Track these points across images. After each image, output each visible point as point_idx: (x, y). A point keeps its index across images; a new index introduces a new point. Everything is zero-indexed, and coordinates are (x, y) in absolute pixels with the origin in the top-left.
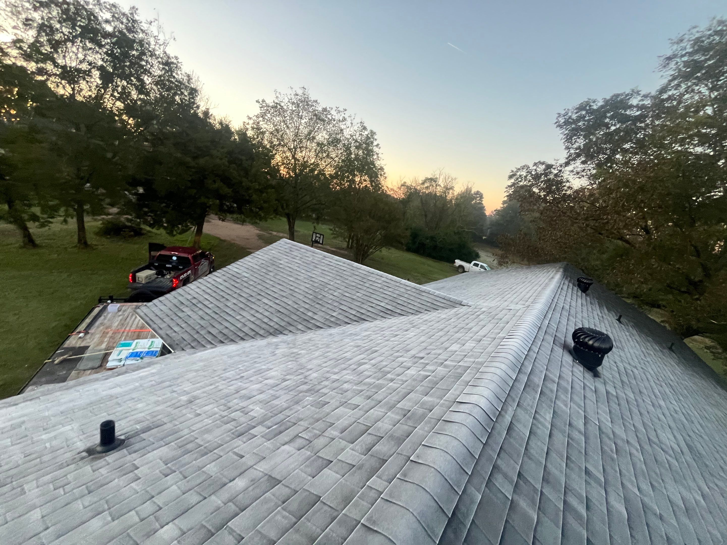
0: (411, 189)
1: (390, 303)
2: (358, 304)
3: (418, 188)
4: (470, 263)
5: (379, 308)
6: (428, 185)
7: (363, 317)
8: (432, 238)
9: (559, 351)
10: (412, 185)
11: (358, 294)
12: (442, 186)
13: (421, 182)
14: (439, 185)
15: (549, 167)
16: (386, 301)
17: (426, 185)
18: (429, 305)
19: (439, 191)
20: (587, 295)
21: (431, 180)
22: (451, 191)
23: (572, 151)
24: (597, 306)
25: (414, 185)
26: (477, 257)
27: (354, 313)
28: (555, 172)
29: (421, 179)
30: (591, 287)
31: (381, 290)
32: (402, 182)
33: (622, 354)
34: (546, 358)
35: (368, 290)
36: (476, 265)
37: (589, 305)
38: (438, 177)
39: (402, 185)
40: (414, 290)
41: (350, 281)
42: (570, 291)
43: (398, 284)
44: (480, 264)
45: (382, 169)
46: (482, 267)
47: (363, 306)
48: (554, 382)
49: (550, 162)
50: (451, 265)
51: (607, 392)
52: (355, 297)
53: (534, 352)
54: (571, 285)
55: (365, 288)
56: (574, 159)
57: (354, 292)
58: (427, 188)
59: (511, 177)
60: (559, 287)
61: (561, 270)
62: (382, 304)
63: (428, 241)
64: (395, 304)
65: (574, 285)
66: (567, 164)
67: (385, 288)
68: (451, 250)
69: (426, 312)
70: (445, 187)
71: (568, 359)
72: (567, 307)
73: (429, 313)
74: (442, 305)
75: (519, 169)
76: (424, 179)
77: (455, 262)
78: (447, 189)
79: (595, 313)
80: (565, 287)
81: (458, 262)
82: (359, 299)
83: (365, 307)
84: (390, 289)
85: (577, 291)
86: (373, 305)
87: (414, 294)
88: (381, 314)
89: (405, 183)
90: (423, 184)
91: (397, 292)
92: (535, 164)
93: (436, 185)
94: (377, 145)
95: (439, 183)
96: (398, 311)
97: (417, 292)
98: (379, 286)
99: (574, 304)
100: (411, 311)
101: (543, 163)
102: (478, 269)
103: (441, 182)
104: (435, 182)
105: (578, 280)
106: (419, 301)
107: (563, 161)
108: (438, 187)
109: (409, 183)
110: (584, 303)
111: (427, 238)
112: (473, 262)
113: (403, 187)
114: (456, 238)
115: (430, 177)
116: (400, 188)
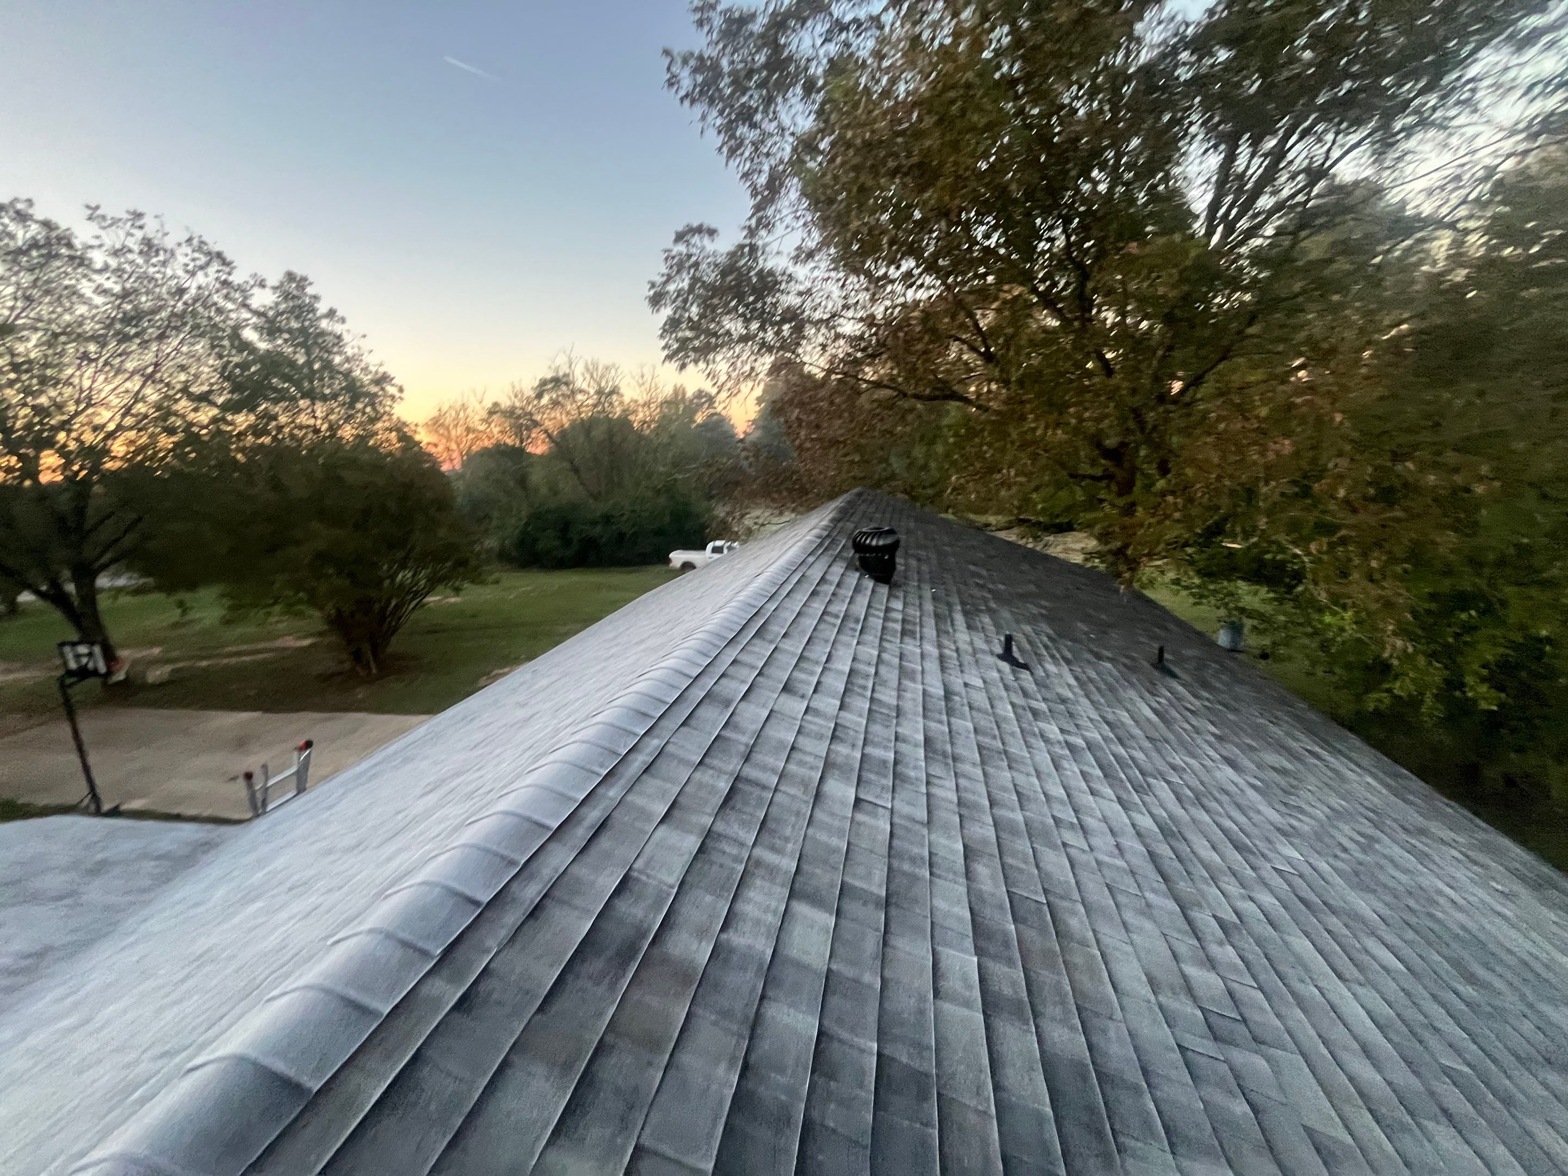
3: (531, 408)
4: (703, 548)
6: (553, 396)
8: (607, 519)
10: (514, 407)
12: (589, 390)
13: (532, 394)
14: (581, 391)
17: (548, 398)
19: (586, 401)
20: (893, 589)
21: (556, 381)
22: (615, 397)
25: (518, 404)
29: (528, 385)
32: (488, 404)
36: (717, 550)
37: (893, 649)
38: (568, 371)
39: (491, 413)
44: (725, 544)
58: (555, 403)
59: (655, 301)
63: (599, 529)
68: (659, 532)
70: (597, 393)
76: (537, 383)
77: (668, 561)
78: (604, 395)
81: (678, 557)
89: (496, 404)
90: (539, 396)
93: (573, 393)
94: (331, 314)
95: (578, 385)
103: (580, 383)
104: (567, 384)
109: (505, 403)
111: (594, 523)
112: (710, 546)
113: (495, 417)
114: (662, 500)
115: (549, 375)
116: (487, 422)
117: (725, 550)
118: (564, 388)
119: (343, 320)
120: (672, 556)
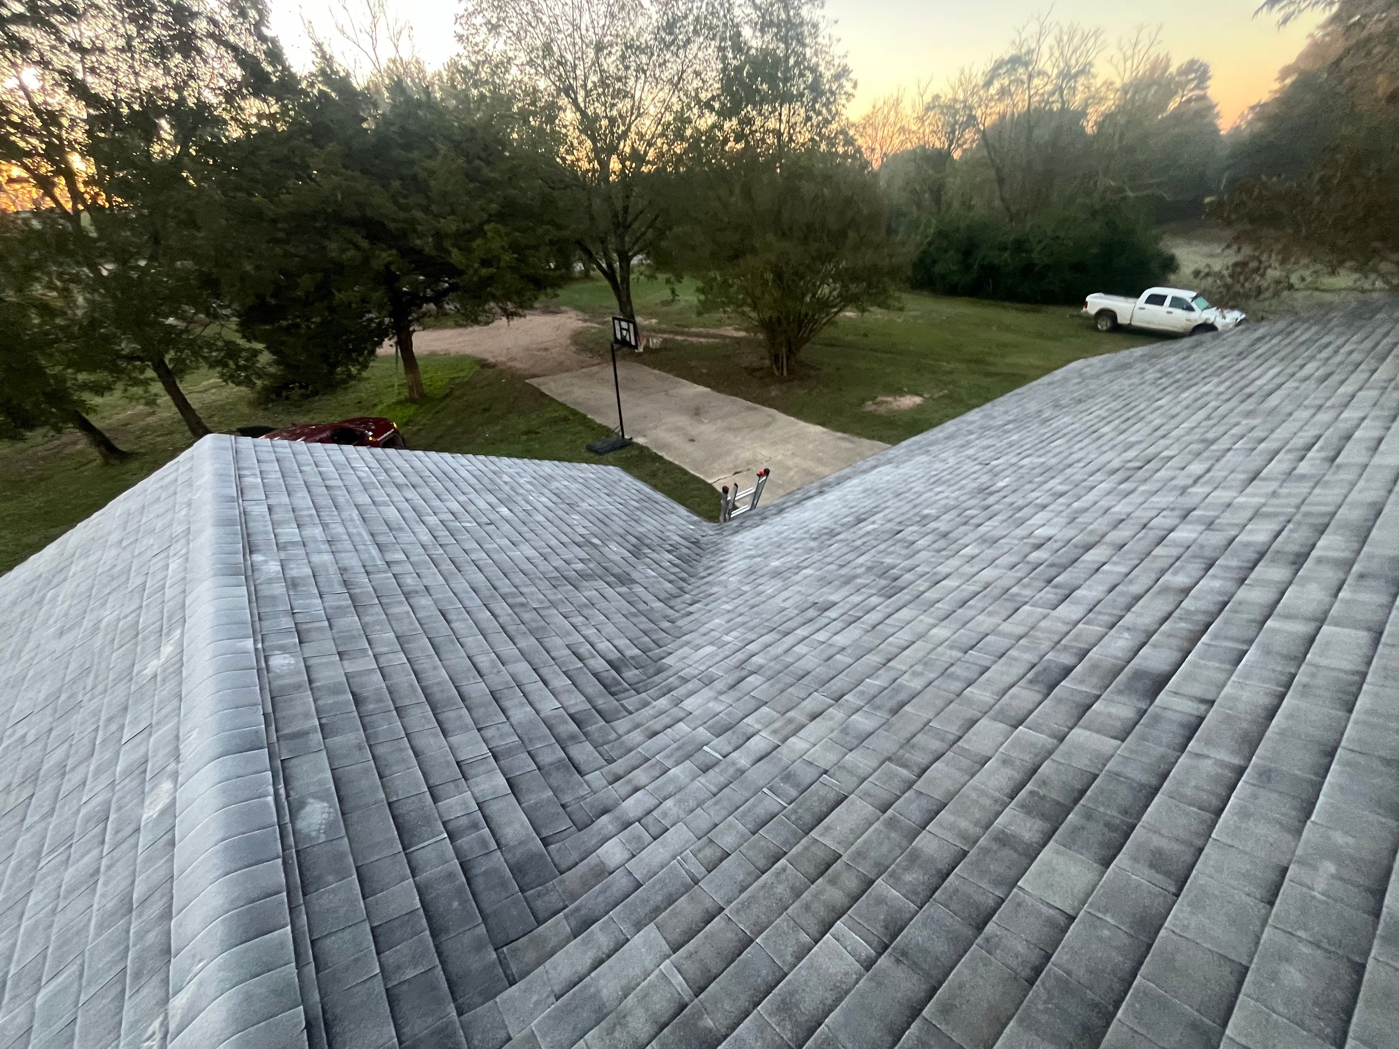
4: (1136, 294)
6: (1006, 83)
10: (955, 100)
12: (1052, 71)
13: (981, 81)
14: (1041, 73)
17: (996, 85)
21: (1015, 61)
22: (1081, 80)
32: (928, 98)
36: (1156, 300)
38: (1035, 45)
39: (928, 109)
44: (1172, 293)
50: (1070, 314)
58: (1004, 92)
70: (1060, 74)
76: (990, 66)
77: (1084, 305)
78: (1068, 77)
81: (1096, 302)
89: (937, 97)
90: (988, 84)
93: (1030, 77)
95: (1040, 65)
104: (1026, 64)
108: (1036, 81)
109: (947, 95)
111: (1003, 249)
112: (1147, 293)
113: (931, 114)
114: (1096, 226)
115: (1009, 53)
116: (921, 119)
117: (1168, 301)
118: (1021, 70)
120: (1089, 299)
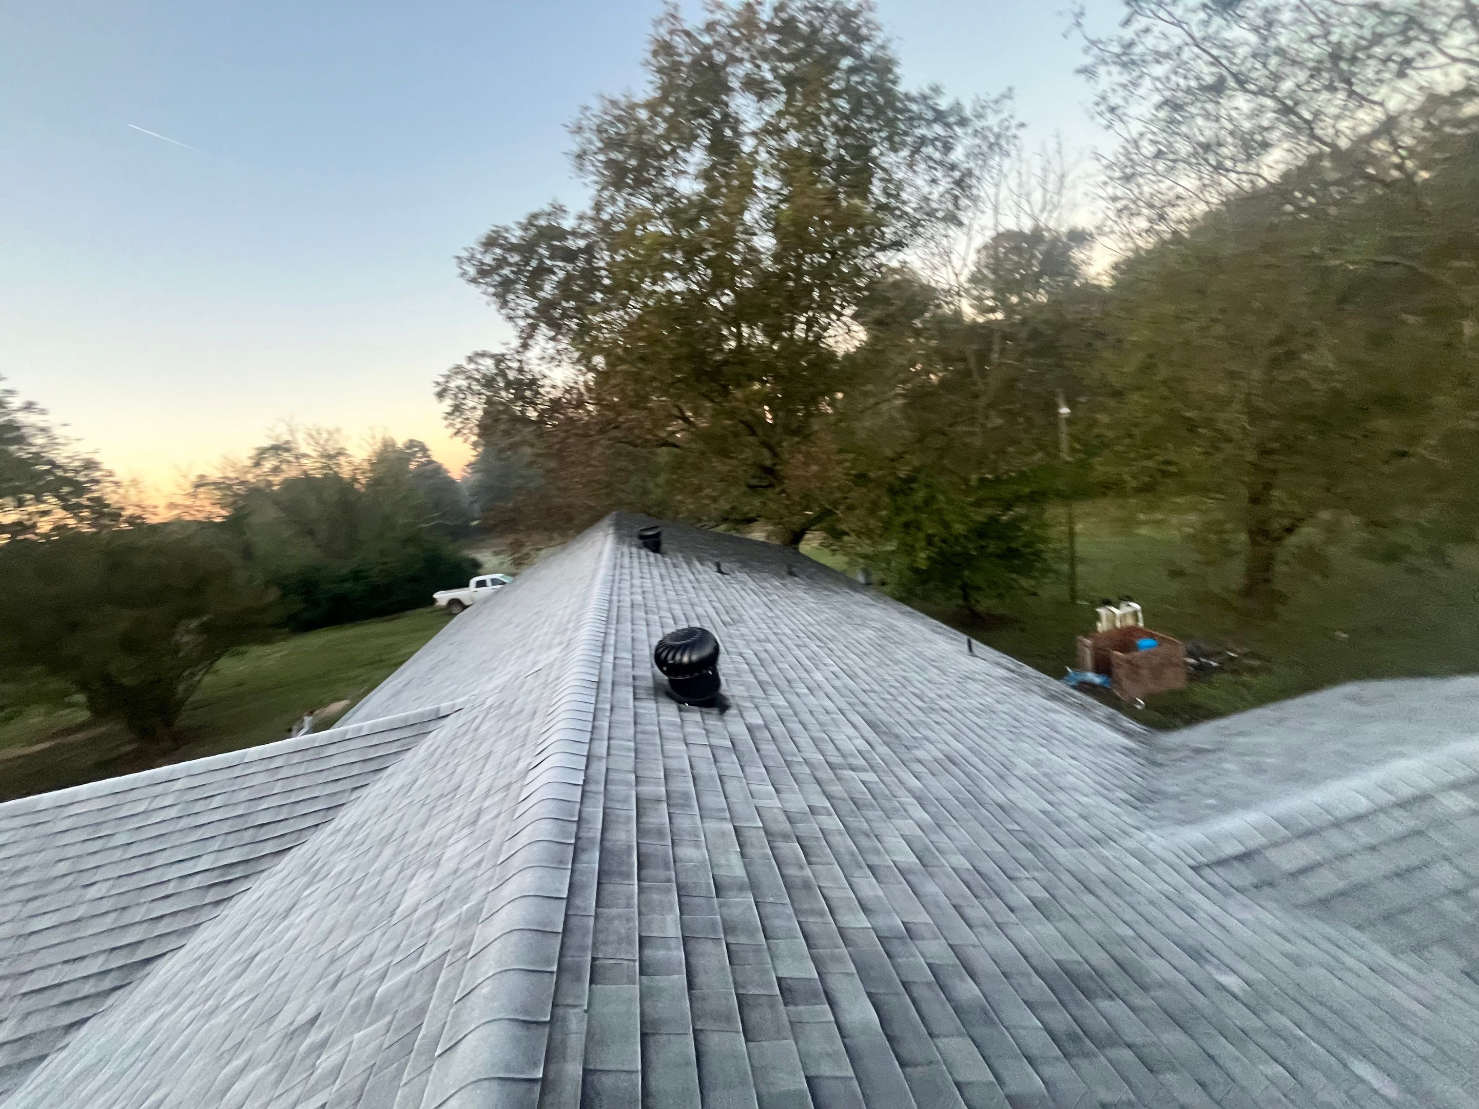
0: (229, 487)
1: (232, 840)
2: (108, 922)
3: (250, 477)
4: (467, 585)
5: (194, 882)
6: (275, 463)
7: (141, 954)
8: (357, 575)
9: (649, 707)
10: (226, 478)
11: (93, 892)
12: (314, 454)
13: (249, 463)
14: (305, 456)
15: (499, 359)
16: (216, 845)
17: (268, 465)
18: (356, 770)
19: (312, 466)
20: (663, 554)
21: (276, 449)
22: (342, 460)
23: (522, 323)
24: (684, 565)
25: (232, 475)
26: (476, 567)
27: (94, 966)
28: (515, 365)
29: (245, 457)
30: (663, 538)
31: (183, 823)
32: (193, 478)
33: (744, 630)
34: (629, 750)
35: (134, 851)
36: (481, 584)
37: (672, 570)
38: (289, 438)
39: (198, 486)
40: (296, 758)
41: (44, 866)
42: (636, 564)
43: (237, 772)
44: (487, 578)
45: (90, 465)
46: (494, 582)
47: (127, 918)
48: (658, 801)
49: (497, 350)
50: (429, 609)
51: (750, 729)
52: (80, 912)
53: (600, 758)
54: (634, 550)
55: (117, 855)
56: (531, 336)
57: (72, 896)
58: (276, 470)
59: (441, 395)
60: (616, 566)
61: (611, 530)
62: (202, 865)
63: (347, 585)
64: (247, 836)
65: (639, 548)
66: (525, 346)
67: (198, 807)
68: (413, 579)
69: (356, 794)
70: (322, 456)
71: (669, 711)
72: (639, 598)
73: (364, 792)
74: (394, 748)
75: (449, 376)
76: (253, 453)
77: (434, 600)
78: (330, 457)
79: (684, 579)
80: (626, 561)
81: (442, 597)
82: (106, 905)
83: (138, 914)
84: (216, 802)
85: (647, 555)
86: (170, 889)
87: (302, 770)
88: (211, 896)
89: (203, 477)
90: (257, 465)
91: (244, 795)
92: (470, 359)
93: (297, 458)
94: (29, 407)
95: (302, 451)
96: (269, 848)
97: (309, 755)
98: (173, 812)
99: (648, 584)
100: (309, 822)
101: (483, 355)
102: (489, 589)
103: (304, 448)
104: (287, 450)
105: (642, 537)
106: (322, 778)
107: (516, 343)
108: (304, 461)
109: (215, 475)
110: (664, 571)
111: (343, 580)
112: (473, 581)
113: (201, 490)
114: (410, 550)
115: (267, 443)
116: (194, 495)
117: (489, 583)
118: (286, 454)
119: (43, 412)
120: (436, 596)
